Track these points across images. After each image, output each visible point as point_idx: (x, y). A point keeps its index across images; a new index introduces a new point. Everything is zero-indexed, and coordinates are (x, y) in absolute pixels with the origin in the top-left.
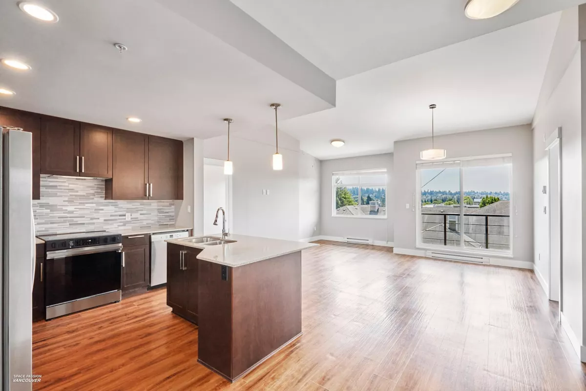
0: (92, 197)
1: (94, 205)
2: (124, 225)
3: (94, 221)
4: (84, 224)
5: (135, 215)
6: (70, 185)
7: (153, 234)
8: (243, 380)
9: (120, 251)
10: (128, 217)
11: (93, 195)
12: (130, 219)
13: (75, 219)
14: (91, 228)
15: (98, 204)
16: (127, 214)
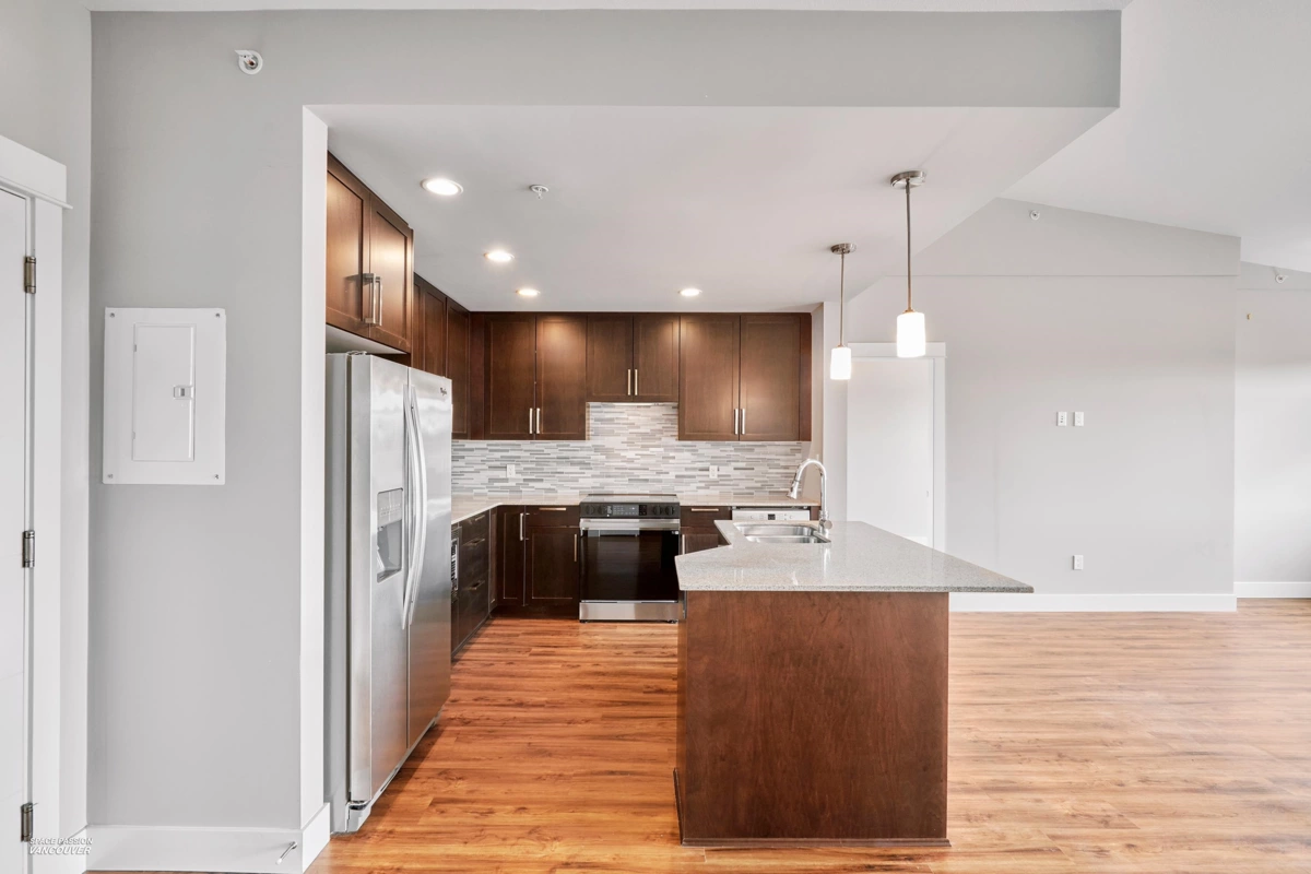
0: (658, 436)
1: (662, 449)
2: (707, 487)
3: (662, 477)
4: (647, 480)
5: (725, 470)
6: (631, 418)
7: (738, 508)
8: (704, 854)
9: (677, 533)
10: (713, 474)
11: (661, 431)
12: (716, 477)
13: (636, 472)
14: (657, 488)
15: (667, 448)
16: (711, 467)
